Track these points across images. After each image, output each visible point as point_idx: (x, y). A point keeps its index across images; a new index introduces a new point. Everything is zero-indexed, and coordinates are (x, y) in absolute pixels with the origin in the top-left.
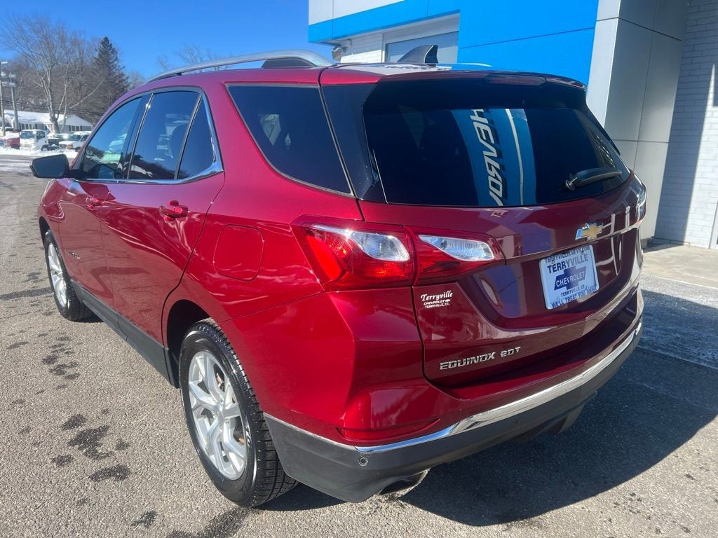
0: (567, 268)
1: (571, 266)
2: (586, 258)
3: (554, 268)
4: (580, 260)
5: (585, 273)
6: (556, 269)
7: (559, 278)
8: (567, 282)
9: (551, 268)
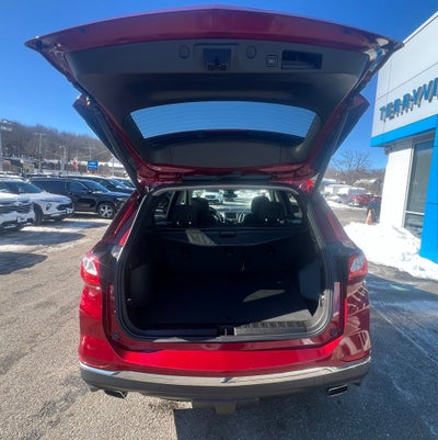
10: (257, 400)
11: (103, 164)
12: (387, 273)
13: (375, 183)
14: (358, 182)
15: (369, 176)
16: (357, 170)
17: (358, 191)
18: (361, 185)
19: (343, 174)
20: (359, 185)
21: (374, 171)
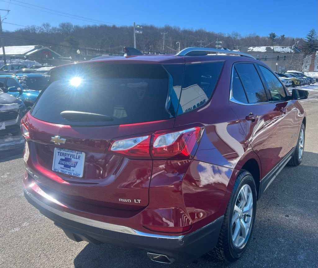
0: (67, 157)
1: (69, 157)
2: (79, 157)
3: (61, 154)
4: (75, 157)
5: (76, 165)
6: (62, 155)
7: (62, 160)
8: (65, 163)
9: (60, 153)
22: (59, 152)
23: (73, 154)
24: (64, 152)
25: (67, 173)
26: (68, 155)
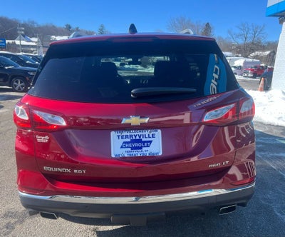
0: (134, 138)
1: (138, 138)
2: (153, 136)
4: (146, 137)
6: (124, 138)
7: (125, 143)
8: (132, 146)
10: (164, 214)
11: (11, 41)
12: (275, 131)
13: (270, 55)
14: (253, 54)
15: (263, 48)
16: (253, 43)
17: (253, 63)
18: (256, 57)
19: (239, 47)
20: (254, 57)
21: (269, 43)
22: (119, 136)
23: (144, 133)
24: (129, 134)
25: (139, 155)
26: (136, 136)
